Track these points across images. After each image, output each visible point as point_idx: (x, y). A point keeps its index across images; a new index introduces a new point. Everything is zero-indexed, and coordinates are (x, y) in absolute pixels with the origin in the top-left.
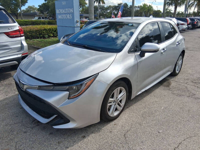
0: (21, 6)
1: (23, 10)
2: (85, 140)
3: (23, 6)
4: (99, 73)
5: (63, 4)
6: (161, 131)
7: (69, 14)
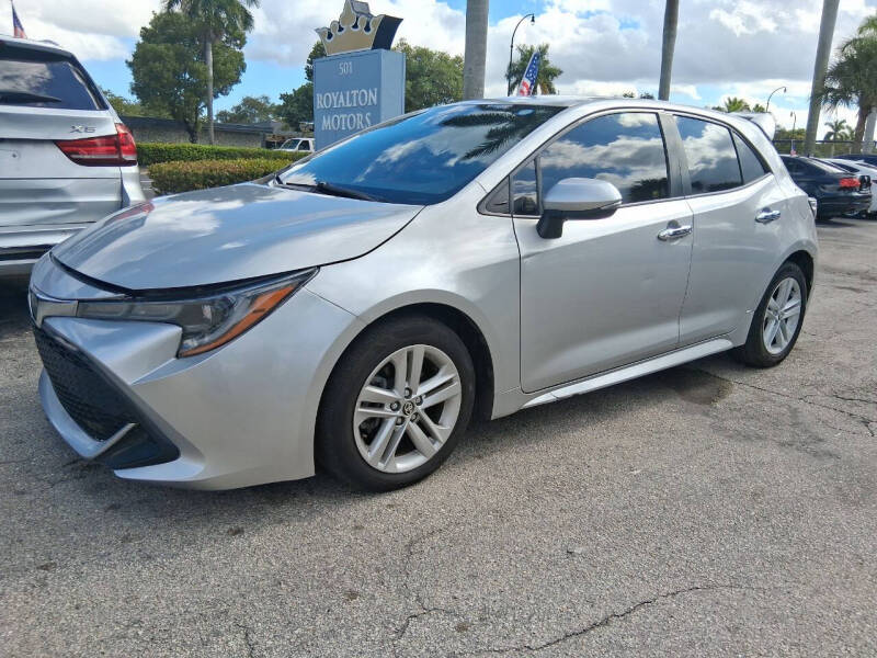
0: (211, 93)
1: (222, 115)
2: (236, 541)
3: (222, 94)
4: (319, 267)
5: (344, 70)
6: (578, 550)
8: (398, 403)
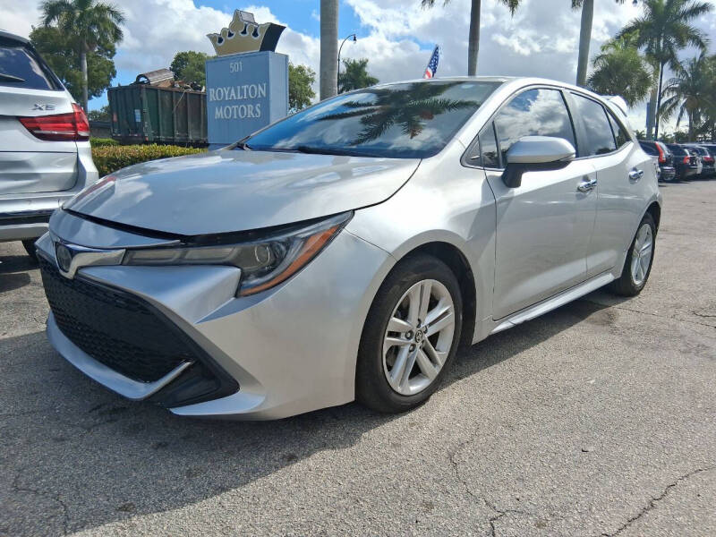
0: (86, 93)
1: (94, 113)
3: (95, 95)
4: (354, 210)
5: (234, 69)
6: (591, 449)
7: (254, 102)
8: (411, 332)
